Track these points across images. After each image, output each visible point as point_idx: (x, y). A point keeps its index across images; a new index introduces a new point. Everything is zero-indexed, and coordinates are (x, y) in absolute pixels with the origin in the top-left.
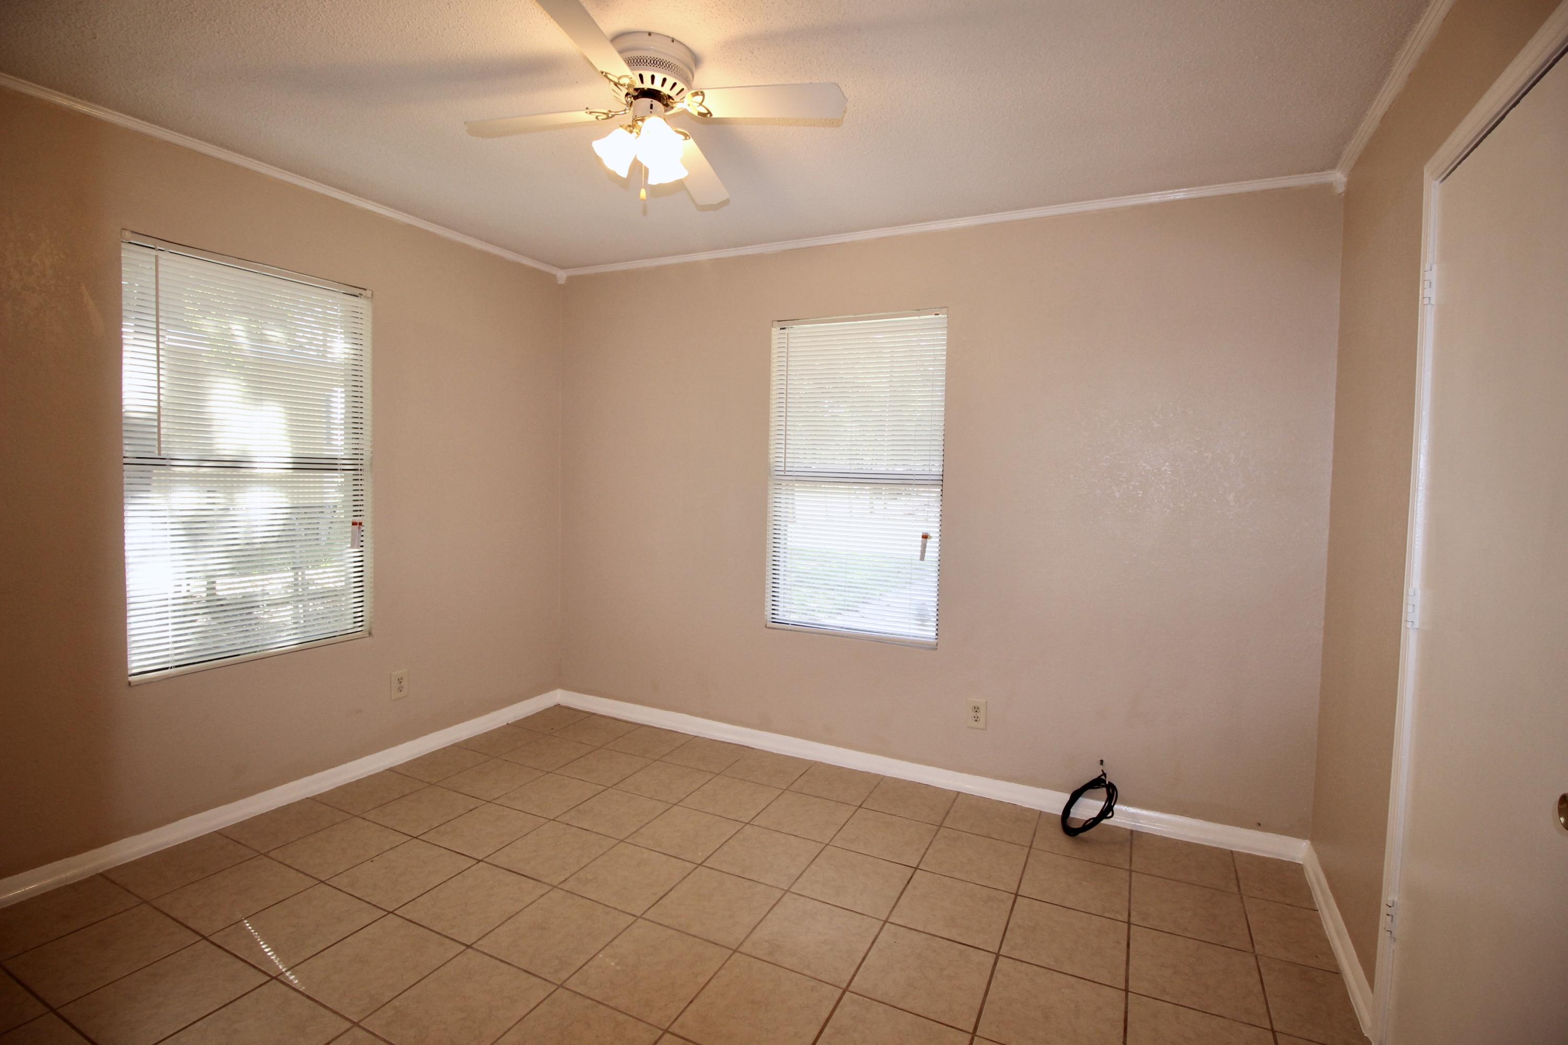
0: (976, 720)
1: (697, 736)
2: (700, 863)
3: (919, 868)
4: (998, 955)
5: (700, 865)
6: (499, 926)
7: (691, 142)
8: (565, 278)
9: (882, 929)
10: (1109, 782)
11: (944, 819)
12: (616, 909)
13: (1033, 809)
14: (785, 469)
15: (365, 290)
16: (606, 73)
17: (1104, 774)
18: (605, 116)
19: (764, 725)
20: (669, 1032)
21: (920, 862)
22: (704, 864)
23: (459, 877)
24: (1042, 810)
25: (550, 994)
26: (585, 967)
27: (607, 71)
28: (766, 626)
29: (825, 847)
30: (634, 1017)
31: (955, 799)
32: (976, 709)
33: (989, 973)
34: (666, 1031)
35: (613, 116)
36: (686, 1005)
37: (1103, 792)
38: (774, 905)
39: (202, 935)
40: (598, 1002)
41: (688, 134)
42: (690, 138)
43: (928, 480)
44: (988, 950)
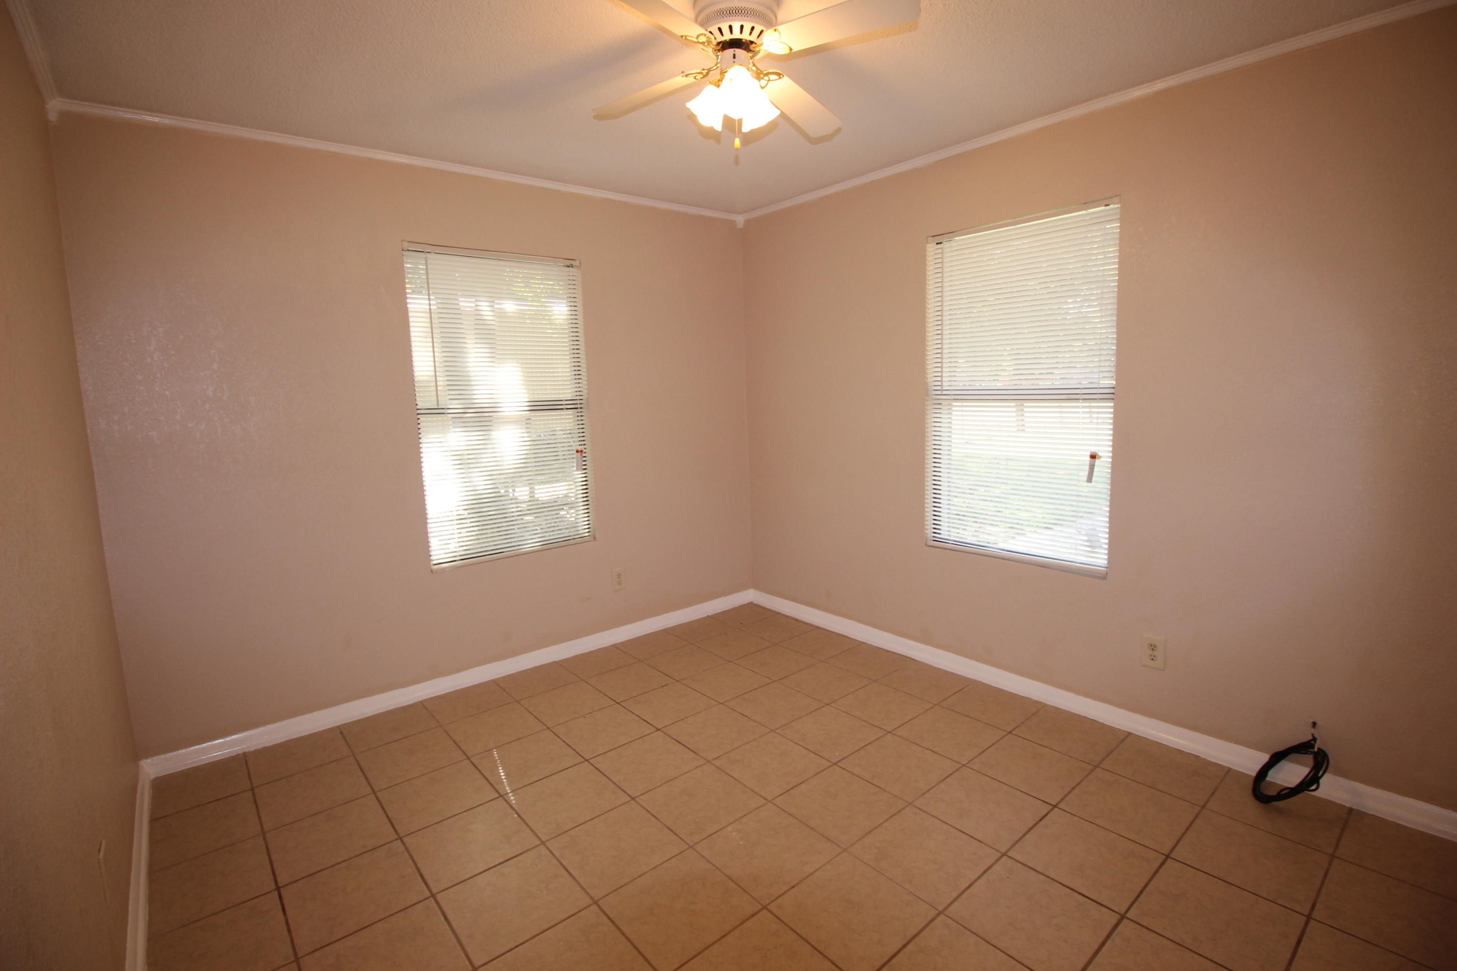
0: (1152, 659)
1: (864, 643)
2: (834, 762)
3: (1058, 807)
4: (1123, 917)
5: (835, 764)
6: (659, 786)
7: (786, 80)
8: (743, 222)
9: (998, 860)
10: (1319, 749)
11: (1103, 760)
12: (752, 790)
13: (1220, 765)
14: (942, 388)
15: (574, 260)
16: (686, 36)
17: (1314, 739)
18: (701, 76)
19: (926, 638)
20: (767, 909)
21: (1062, 800)
22: (839, 764)
23: (641, 740)
24: (1232, 767)
25: (682, 852)
26: (714, 836)
27: (686, 34)
28: (926, 544)
29: (961, 767)
30: (742, 888)
31: (1123, 740)
32: (1153, 647)
33: (1105, 933)
34: (765, 907)
35: (707, 74)
36: (788, 888)
37: (1309, 759)
38: (894, 815)
39: (467, 756)
40: (717, 868)
41: (781, 72)
42: (783, 76)
43: (1097, 394)
44: (1113, 908)
